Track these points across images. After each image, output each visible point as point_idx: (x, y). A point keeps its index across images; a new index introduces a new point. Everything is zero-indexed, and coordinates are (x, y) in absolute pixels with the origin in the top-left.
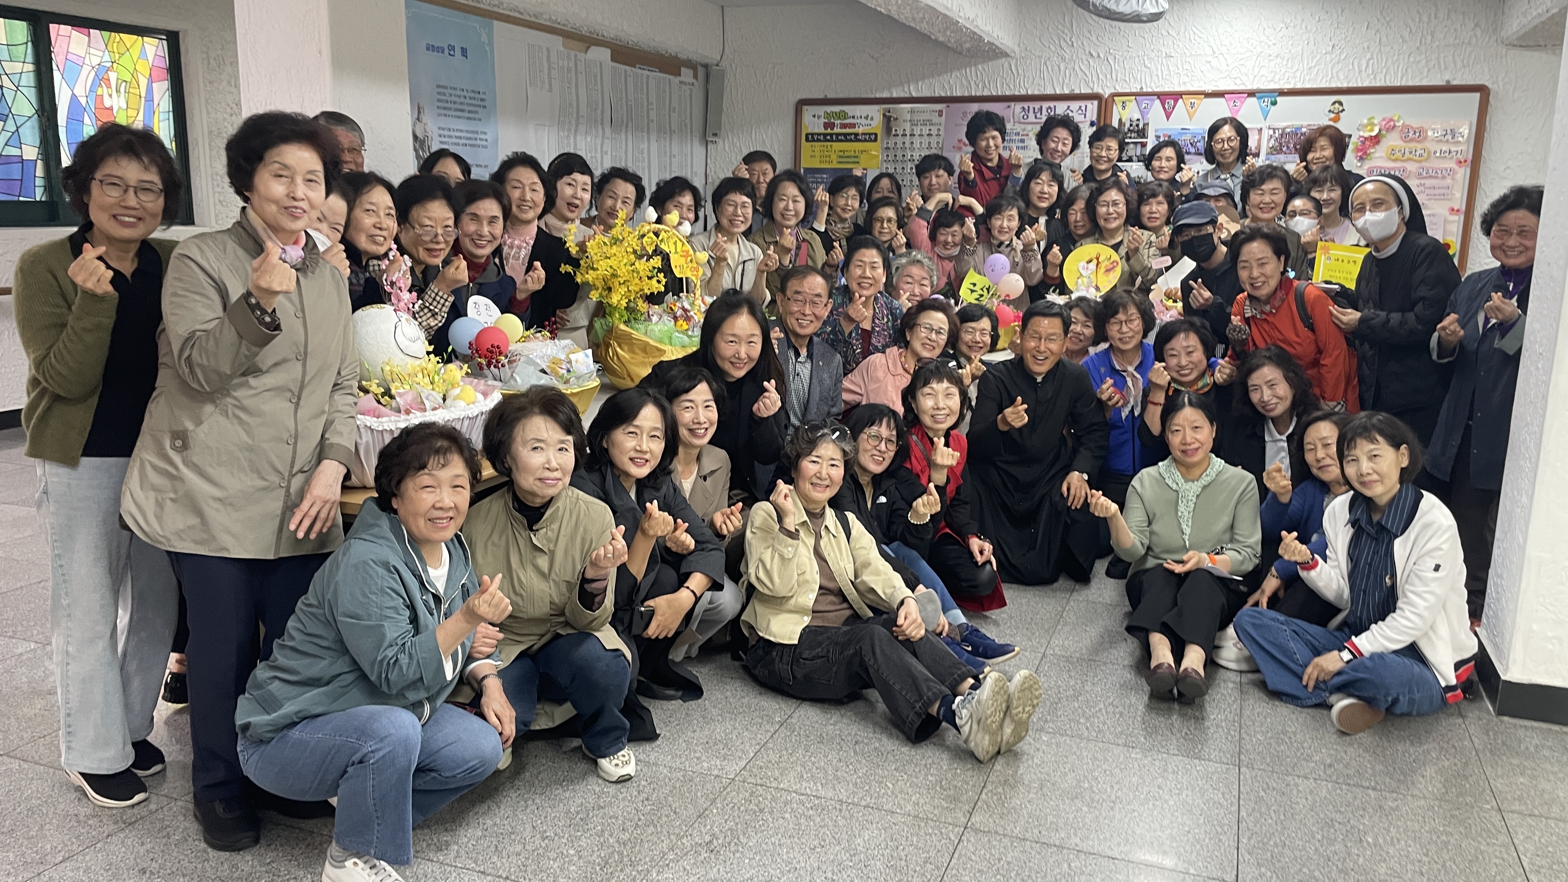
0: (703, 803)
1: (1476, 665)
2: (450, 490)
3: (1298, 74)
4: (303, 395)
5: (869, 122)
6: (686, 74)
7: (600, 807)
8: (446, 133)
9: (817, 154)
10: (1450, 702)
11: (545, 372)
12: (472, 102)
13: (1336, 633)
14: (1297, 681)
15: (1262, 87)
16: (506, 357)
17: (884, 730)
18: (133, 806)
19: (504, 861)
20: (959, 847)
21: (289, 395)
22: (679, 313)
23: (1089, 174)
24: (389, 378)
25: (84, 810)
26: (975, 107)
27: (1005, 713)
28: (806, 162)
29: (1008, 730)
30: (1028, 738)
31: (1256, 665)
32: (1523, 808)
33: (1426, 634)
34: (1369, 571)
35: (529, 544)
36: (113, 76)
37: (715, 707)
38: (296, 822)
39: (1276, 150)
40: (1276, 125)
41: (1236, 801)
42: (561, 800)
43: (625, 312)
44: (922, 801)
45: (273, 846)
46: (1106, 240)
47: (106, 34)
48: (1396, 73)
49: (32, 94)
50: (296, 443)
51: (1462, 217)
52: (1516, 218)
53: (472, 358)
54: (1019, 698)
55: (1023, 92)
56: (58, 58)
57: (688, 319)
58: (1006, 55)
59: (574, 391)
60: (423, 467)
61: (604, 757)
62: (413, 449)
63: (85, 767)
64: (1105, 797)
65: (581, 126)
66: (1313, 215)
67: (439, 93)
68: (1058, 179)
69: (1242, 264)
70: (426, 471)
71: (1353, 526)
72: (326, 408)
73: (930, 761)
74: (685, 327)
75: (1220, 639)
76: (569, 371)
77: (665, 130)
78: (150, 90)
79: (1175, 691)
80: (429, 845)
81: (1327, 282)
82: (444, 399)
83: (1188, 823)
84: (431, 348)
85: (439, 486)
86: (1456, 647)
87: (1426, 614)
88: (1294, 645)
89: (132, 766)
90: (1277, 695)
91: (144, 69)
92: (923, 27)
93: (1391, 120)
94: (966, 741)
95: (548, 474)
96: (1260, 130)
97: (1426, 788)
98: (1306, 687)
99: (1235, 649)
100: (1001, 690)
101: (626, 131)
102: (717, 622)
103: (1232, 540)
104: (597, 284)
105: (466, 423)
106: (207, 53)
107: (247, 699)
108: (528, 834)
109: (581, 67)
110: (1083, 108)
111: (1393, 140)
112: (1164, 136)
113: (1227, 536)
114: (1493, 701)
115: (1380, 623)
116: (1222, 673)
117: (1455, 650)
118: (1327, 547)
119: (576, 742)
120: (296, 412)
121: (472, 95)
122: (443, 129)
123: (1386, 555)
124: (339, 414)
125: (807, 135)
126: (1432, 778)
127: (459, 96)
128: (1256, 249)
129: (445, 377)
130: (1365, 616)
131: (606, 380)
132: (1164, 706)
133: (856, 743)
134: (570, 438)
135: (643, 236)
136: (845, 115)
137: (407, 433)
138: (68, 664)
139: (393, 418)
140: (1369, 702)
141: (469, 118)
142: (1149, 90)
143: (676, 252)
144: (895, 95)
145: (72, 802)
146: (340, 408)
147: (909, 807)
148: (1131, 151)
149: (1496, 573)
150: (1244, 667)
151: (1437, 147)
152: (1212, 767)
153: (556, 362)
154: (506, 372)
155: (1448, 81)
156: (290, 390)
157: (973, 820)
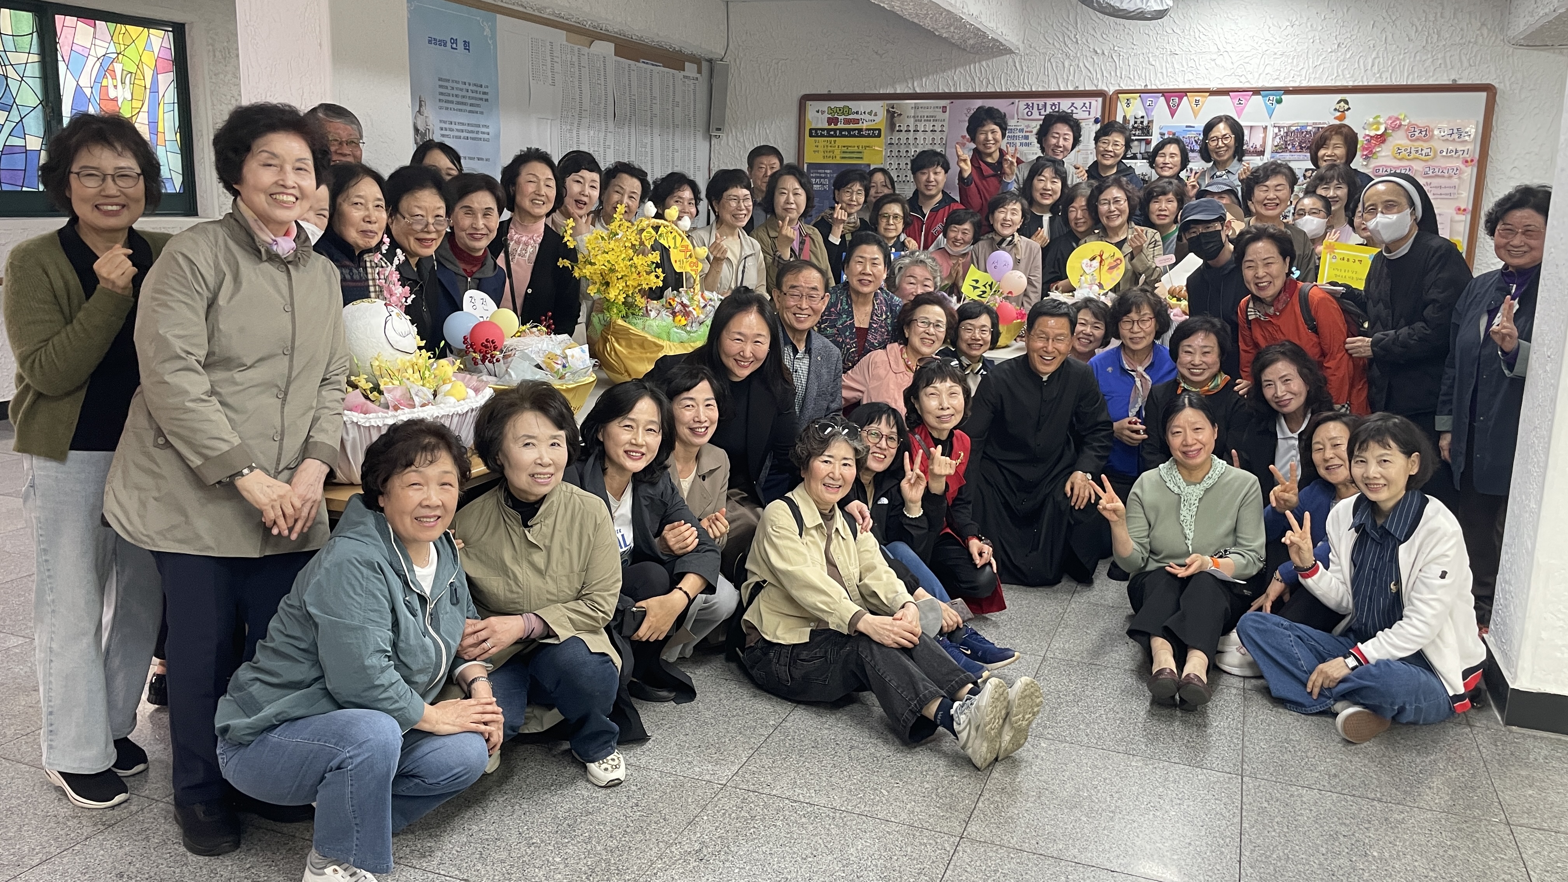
0: (693, 809)
1: (1484, 674)
2: (438, 487)
3: (1304, 72)
4: (291, 389)
5: (872, 117)
6: (690, 69)
7: (589, 813)
8: (447, 126)
9: (821, 149)
10: (1459, 711)
11: (540, 368)
12: (474, 95)
13: (1341, 639)
14: (1301, 688)
15: (1268, 85)
16: (501, 351)
17: (880, 735)
18: (113, 807)
19: (488, 868)
20: (955, 858)
21: (275, 390)
22: (678, 308)
23: (1094, 171)
24: (377, 373)
25: (64, 811)
26: (979, 103)
27: (1005, 720)
28: (810, 157)
29: (1007, 737)
30: (1026, 744)
31: (1261, 671)
32: (1532, 821)
33: (1433, 642)
34: (1374, 577)
35: (523, 540)
36: (118, 67)
37: (708, 709)
38: (278, 826)
39: (1281, 148)
40: (1281, 123)
41: (1238, 812)
42: (548, 805)
43: (623, 307)
44: (917, 809)
45: (253, 851)
46: (1111, 238)
47: (112, 26)
48: (1402, 72)
49: (36, 84)
50: (282, 439)
51: (1469, 217)
52: (1522, 217)
53: (467, 353)
54: (1020, 705)
55: (1027, 89)
56: (63, 48)
57: (687, 314)
58: (1011, 52)
59: (570, 387)
60: (410, 464)
61: (593, 762)
62: (399, 446)
63: (67, 768)
64: (1104, 806)
65: (583, 120)
66: (1322, 213)
67: (440, 86)
68: (1062, 176)
69: (1248, 264)
70: (413, 468)
71: (1357, 531)
72: (314, 404)
73: (926, 767)
74: (684, 322)
75: (1223, 644)
76: (564, 366)
77: (669, 125)
78: (155, 82)
79: (1177, 697)
80: (412, 851)
81: (1332, 284)
82: (435, 395)
83: (1189, 834)
84: (423, 343)
85: (427, 484)
86: (1464, 655)
87: (1433, 622)
88: (1298, 651)
89: (113, 766)
90: (1281, 702)
91: (149, 60)
92: (927, 24)
93: (1397, 119)
94: (964, 747)
95: (540, 470)
96: (1265, 128)
97: (1433, 799)
98: (1311, 693)
99: (1239, 654)
100: (1000, 696)
101: (629, 126)
102: (710, 622)
103: (1235, 544)
104: (595, 277)
105: (456, 419)
106: (213, 45)
107: (227, 700)
108: (514, 839)
109: (584, 61)
110: (1087, 105)
111: (1398, 139)
112: (1169, 133)
113: (1230, 540)
114: (1501, 710)
115: (1386, 630)
116: (1225, 680)
117: (1464, 657)
118: (1330, 551)
119: (566, 746)
120: (283, 408)
121: (474, 88)
122: (445, 122)
123: (1391, 561)
124: (326, 411)
125: (811, 130)
126: (1439, 790)
127: (461, 90)
128: (1262, 249)
129: (437, 372)
130: (1370, 623)
131: (604, 375)
132: (1165, 712)
133: (852, 747)
134: (562, 433)
135: (643, 230)
136: (849, 111)
137: (394, 429)
138: (51, 661)
139: (380, 414)
140: (1375, 710)
141: (470, 112)
142: (1154, 87)
143: (675, 247)
144: (898, 91)
145: (52, 802)
146: (327, 404)
147: (904, 816)
148: (1137, 148)
149: (1504, 579)
150: (1248, 672)
151: (1444, 147)
152: (1214, 776)
153: (551, 357)
154: (500, 367)
155: (1454, 80)
156: (278, 386)
157: (969, 829)
